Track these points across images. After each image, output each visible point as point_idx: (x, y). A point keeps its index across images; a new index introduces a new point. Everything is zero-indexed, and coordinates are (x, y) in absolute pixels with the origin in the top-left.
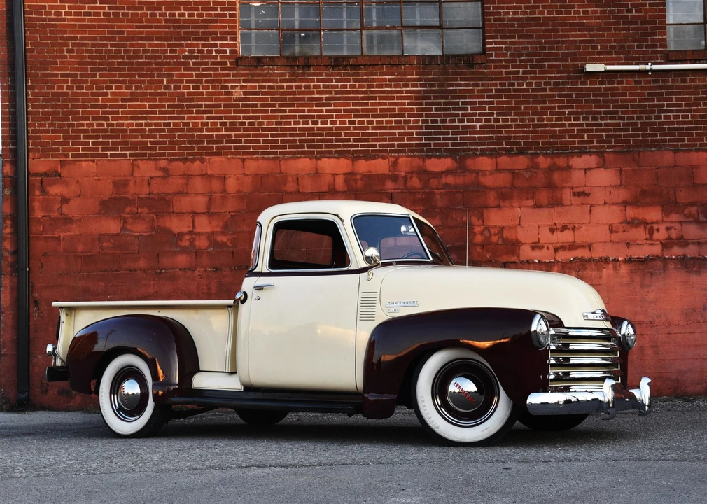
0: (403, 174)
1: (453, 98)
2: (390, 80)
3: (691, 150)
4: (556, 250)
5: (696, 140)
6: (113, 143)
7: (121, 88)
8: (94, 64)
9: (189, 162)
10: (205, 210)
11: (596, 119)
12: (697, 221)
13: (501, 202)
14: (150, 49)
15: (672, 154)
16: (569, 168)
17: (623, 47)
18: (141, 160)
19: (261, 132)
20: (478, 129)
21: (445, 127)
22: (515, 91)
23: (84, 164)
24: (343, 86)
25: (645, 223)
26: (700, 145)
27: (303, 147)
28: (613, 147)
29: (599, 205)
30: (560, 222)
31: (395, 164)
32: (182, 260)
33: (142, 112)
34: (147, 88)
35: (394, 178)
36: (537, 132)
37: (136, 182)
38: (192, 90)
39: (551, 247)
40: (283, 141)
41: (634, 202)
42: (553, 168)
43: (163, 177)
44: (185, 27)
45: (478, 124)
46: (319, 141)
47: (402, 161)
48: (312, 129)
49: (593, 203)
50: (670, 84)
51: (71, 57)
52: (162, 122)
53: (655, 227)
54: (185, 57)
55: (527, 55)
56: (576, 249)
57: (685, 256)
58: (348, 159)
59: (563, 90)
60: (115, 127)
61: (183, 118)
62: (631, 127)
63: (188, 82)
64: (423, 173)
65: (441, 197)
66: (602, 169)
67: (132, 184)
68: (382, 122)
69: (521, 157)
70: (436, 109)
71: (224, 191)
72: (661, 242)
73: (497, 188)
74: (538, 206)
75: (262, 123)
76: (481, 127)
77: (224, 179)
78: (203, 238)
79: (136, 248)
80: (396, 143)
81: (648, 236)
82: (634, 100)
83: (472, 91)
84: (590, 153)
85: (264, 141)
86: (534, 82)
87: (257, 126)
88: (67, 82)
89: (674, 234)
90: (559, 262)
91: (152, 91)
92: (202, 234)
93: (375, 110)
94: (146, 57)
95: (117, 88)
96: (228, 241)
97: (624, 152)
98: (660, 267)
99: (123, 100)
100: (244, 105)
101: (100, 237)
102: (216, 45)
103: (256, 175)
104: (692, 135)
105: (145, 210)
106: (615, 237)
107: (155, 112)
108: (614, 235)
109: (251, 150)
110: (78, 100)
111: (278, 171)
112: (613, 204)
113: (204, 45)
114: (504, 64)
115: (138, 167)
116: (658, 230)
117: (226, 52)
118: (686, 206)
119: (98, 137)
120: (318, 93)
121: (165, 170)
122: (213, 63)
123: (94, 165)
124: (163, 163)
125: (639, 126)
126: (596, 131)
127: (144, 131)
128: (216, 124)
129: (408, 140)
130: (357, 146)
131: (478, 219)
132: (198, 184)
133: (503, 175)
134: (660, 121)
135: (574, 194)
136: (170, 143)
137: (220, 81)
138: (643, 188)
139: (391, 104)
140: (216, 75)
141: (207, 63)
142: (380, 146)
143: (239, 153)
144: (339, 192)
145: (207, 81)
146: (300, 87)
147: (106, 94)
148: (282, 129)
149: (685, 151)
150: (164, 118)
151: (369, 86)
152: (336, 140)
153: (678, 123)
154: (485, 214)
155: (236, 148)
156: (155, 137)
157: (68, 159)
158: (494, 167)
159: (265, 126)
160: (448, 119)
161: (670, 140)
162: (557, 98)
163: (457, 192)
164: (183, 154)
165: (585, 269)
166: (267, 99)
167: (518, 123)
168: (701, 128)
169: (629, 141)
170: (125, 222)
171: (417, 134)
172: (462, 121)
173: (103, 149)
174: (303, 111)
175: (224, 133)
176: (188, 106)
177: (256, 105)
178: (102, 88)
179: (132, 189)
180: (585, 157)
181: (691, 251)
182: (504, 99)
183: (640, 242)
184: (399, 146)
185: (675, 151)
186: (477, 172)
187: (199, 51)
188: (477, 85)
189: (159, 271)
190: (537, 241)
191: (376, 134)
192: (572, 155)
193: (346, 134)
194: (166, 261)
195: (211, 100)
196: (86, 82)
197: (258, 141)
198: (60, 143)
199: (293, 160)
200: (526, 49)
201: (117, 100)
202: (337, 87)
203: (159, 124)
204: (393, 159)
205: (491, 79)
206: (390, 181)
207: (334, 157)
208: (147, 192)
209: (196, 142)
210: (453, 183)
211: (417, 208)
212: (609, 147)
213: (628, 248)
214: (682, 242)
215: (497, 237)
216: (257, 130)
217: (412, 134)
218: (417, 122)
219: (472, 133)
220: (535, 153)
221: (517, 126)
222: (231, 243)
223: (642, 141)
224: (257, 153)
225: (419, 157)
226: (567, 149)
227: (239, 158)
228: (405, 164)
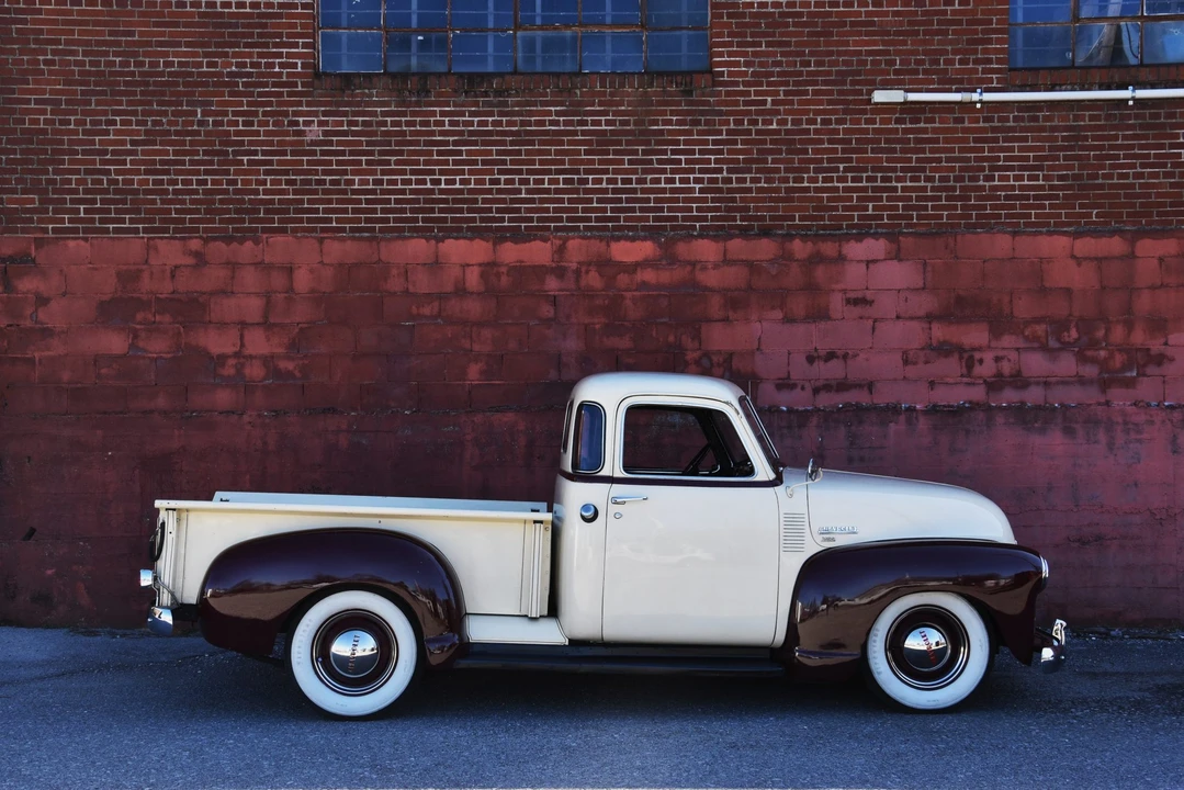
0: (574, 266)
1: (658, 143)
2: (558, 113)
3: (1041, 233)
4: (816, 391)
5: (1049, 216)
6: (117, 211)
7: (129, 123)
8: (87, 83)
9: (235, 244)
10: (261, 320)
11: (889, 179)
12: (1044, 348)
13: (731, 313)
14: (176, 60)
15: (1008, 238)
17: (937, 62)
18: (161, 238)
19: (349, 196)
20: (697, 195)
21: (644, 191)
22: (758, 132)
23: (72, 244)
24: (480, 123)
25: (960, 349)
26: (1056, 224)
28: (915, 226)
29: (887, 319)
30: (824, 347)
31: (561, 250)
32: (224, 397)
33: (163, 162)
34: (170, 123)
35: (560, 272)
36: (792, 200)
37: (152, 273)
38: (241, 128)
39: (807, 385)
40: (384, 211)
41: (944, 316)
42: (817, 259)
43: (196, 266)
44: (230, 25)
45: (697, 186)
46: (441, 210)
47: (572, 244)
48: (431, 191)
49: (877, 317)
50: (1011, 124)
51: (51, 73)
52: (194, 178)
53: (977, 355)
54: (230, 74)
55: (780, 74)
56: (847, 390)
57: (1023, 403)
58: (487, 241)
59: (836, 131)
60: (120, 186)
61: (227, 172)
62: (944, 194)
63: (235, 114)
64: (604, 264)
65: (635, 304)
66: (895, 262)
67: (146, 275)
68: (542, 182)
69: (765, 242)
70: (631, 162)
71: (290, 289)
72: (985, 381)
73: (723, 289)
74: (789, 320)
75: (351, 182)
76: (702, 191)
77: (290, 270)
78: (257, 363)
79: (153, 377)
80: (565, 216)
81: (964, 371)
82: (952, 150)
83: (689, 133)
84: (876, 236)
85: (355, 211)
86: (790, 118)
87: (343, 187)
88: (44, 112)
89: (1006, 368)
90: (819, 410)
91: (179, 128)
92: (255, 357)
93: (533, 162)
94: (170, 74)
95: (123, 123)
96: (295, 369)
97: (932, 234)
98: (982, 420)
99: (133, 143)
100: (324, 153)
101: (97, 360)
102: (280, 55)
103: (340, 265)
104: (1043, 207)
105: (167, 318)
106: (911, 371)
107: (183, 163)
108: (909, 368)
109: (334, 225)
110: (61, 142)
111: (375, 258)
112: (911, 318)
113: (261, 55)
114: (741, 88)
115: (156, 249)
116: (981, 361)
117: (295, 65)
118: (1028, 323)
119: (94, 201)
120: (442, 133)
121: (197, 254)
122: (275, 85)
123: (87, 245)
124: (195, 244)
125: (958, 193)
126: (888, 199)
127: (166, 192)
128: (279, 182)
129: (585, 210)
130: (502, 220)
131: (693, 339)
132: (250, 278)
133: (733, 270)
134: (992, 183)
135: (848, 301)
136: (207, 211)
137: (286, 114)
138: (962, 293)
139: (558, 152)
140: (280, 104)
141: (266, 85)
142: (540, 220)
143: (314, 230)
144: (472, 293)
145: (265, 114)
146: (413, 124)
147: (107, 133)
148: (384, 192)
149: (1030, 234)
150: (197, 172)
151: (523, 123)
152: (470, 210)
153: (1022, 188)
154: (703, 332)
155: (309, 220)
156: (183, 202)
157: (46, 236)
158: (721, 257)
159: (356, 187)
160: (649, 177)
161: (1008, 216)
162: (826, 146)
163: (660, 295)
164: (226, 230)
165: (861, 422)
166: (360, 143)
167: (762, 184)
168: (1057, 197)
169: (941, 217)
170: (136, 337)
171: (599, 201)
172: (672, 181)
173: (102, 221)
174: (417, 163)
175: (291, 196)
176: (236, 153)
177: (343, 153)
178: (99, 123)
179: (146, 284)
180: (869, 242)
181: (1033, 396)
182: (740, 146)
183: (951, 381)
184: (569, 219)
185: (1015, 234)
186: (693, 264)
187: (253, 65)
188: (698, 123)
189: (188, 414)
190: (785, 375)
191: (532, 201)
192: (848, 237)
193: (485, 201)
194: (198, 399)
195: (271, 143)
196: (74, 113)
197: (345, 211)
198: (34, 211)
199: (400, 242)
200: (777, 64)
201: (123, 143)
202: (471, 123)
203: (189, 182)
204: (558, 242)
205: (720, 113)
206: (553, 277)
207: (465, 238)
208: (172, 290)
209: (247, 211)
210: (654, 281)
211: (596, 321)
212: (907, 226)
213: (932, 389)
214: (1019, 381)
215: (722, 369)
216: (344, 192)
217: (591, 201)
218: (599, 181)
219: (686, 200)
220: (787, 234)
221: (760, 190)
222: (300, 371)
223: (961, 217)
224: (343, 230)
225: (601, 239)
226: (840, 228)
227: (315, 238)
228: (577, 249)
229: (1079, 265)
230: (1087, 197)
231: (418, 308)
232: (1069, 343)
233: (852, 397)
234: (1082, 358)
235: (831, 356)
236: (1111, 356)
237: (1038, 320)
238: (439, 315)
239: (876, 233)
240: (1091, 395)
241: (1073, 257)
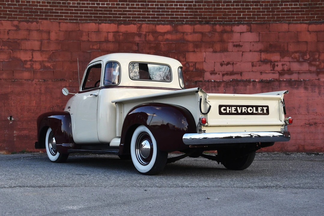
0: (144, 33)
3: (298, 23)
4: (223, 75)
5: (301, 17)
9: (30, 23)
10: (39, 49)
11: (248, 5)
12: (298, 61)
13: (196, 49)
15: (287, 25)
16: (232, 31)
18: (4, 20)
19: (69, 8)
20: (185, 10)
21: (167, 8)
25: (271, 62)
26: (303, 20)
27: (91, 17)
28: (256, 21)
29: (247, 52)
30: (226, 60)
31: (140, 28)
32: (26, 75)
35: (140, 35)
36: (216, 12)
37: (1, 32)
39: (220, 73)
40: (81, 13)
41: (265, 51)
42: (224, 32)
43: (16, 30)
45: (185, 7)
46: (100, 14)
47: (143, 26)
48: (97, 7)
49: (243, 51)
53: (276, 64)
56: (234, 75)
57: (291, 79)
58: (116, 24)
62: (266, 10)
64: (154, 33)
65: (164, 46)
66: (250, 33)
68: (134, 5)
69: (207, 25)
71: (49, 39)
72: (279, 72)
73: (193, 41)
74: (215, 52)
75: (70, 3)
77: (49, 32)
78: (37, 63)
79: (1, 67)
80: (141, 16)
81: (272, 69)
84: (243, 24)
85: (71, 13)
87: (67, 5)
89: (286, 68)
90: (224, 81)
92: (37, 61)
96: (51, 66)
97: (262, 23)
98: (277, 85)
103: (66, 31)
104: (299, 14)
105: (6, 48)
106: (254, 69)
108: (254, 67)
109: (64, 18)
111: (78, 29)
112: (255, 51)
115: (2, 24)
116: (277, 66)
118: (293, 53)
121: (17, 26)
124: (16, 23)
125: (271, 10)
126: (248, 12)
127: (5, 4)
128: (45, 3)
129: (148, 15)
130: (120, 17)
131: (183, 58)
132: (35, 35)
133: (197, 35)
134: (282, 7)
135: (234, 46)
136: (20, 12)
138: (271, 43)
142: (133, 17)
143: (57, 19)
144: (110, 42)
148: (80, 7)
149: (294, 23)
152: (110, 14)
153: (292, 8)
154: (187, 55)
155: (55, 16)
156: (11, 8)
158: (193, 31)
159: (71, 5)
160: (169, 4)
161: (287, 18)
163: (172, 43)
164: (26, 18)
165: (238, 85)
167: (206, 7)
168: (303, 11)
169: (265, 18)
171: (153, 12)
172: (177, 5)
175: (49, 8)
180: (241, 26)
181: (294, 77)
183: (268, 72)
184: (143, 18)
185: (289, 23)
186: (184, 33)
189: (14, 80)
190: (213, 70)
191: (130, 11)
192: (234, 25)
193: (115, 11)
194: (17, 75)
197: (68, 13)
199: (86, 24)
204: (139, 25)
206: (137, 37)
207: (108, 23)
208: (7, 38)
209: (34, 12)
210: (170, 38)
211: (151, 51)
212: (254, 21)
213: (261, 75)
214: (290, 72)
215: (193, 67)
216: (67, 7)
217: (149, 12)
218: (153, 5)
219: (181, 12)
220: (214, 23)
221: (205, 9)
222: (52, 67)
223: (272, 18)
224: (67, 19)
225: (153, 24)
226: (232, 21)
227: (57, 22)
228: (145, 28)
229: (310, 33)
230: (313, 11)
231: (92, 46)
232: (306, 59)
233: (235, 77)
234: (310, 64)
235: (228, 64)
236: (320, 64)
237: (296, 52)
238: (99, 48)
239: (243, 23)
240: (313, 77)
241: (308, 31)
